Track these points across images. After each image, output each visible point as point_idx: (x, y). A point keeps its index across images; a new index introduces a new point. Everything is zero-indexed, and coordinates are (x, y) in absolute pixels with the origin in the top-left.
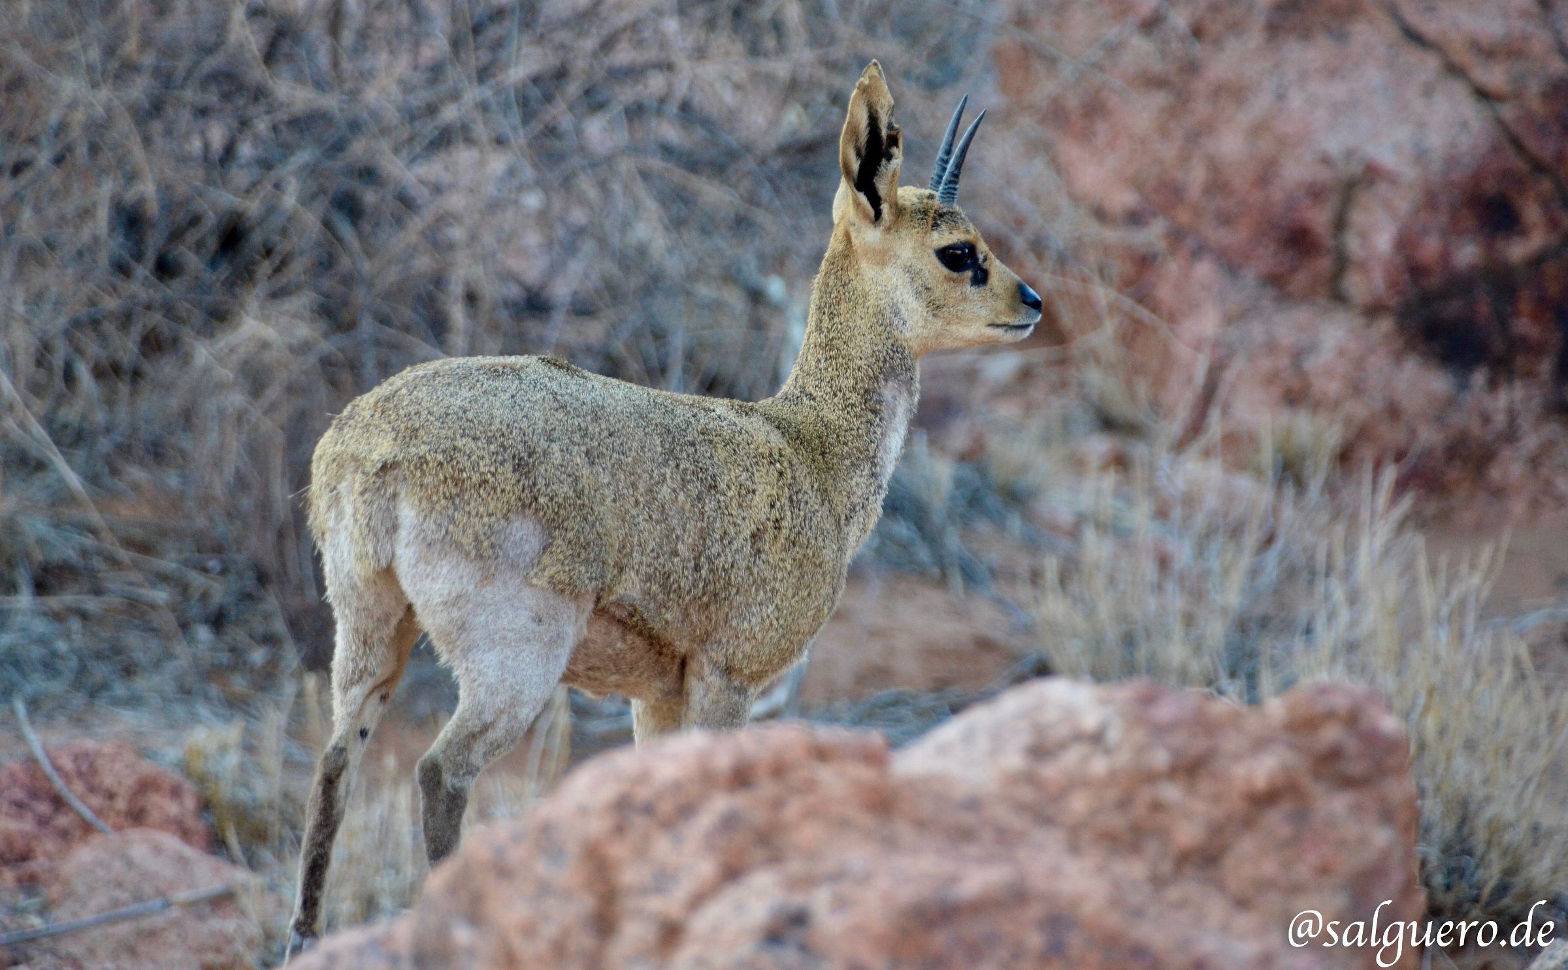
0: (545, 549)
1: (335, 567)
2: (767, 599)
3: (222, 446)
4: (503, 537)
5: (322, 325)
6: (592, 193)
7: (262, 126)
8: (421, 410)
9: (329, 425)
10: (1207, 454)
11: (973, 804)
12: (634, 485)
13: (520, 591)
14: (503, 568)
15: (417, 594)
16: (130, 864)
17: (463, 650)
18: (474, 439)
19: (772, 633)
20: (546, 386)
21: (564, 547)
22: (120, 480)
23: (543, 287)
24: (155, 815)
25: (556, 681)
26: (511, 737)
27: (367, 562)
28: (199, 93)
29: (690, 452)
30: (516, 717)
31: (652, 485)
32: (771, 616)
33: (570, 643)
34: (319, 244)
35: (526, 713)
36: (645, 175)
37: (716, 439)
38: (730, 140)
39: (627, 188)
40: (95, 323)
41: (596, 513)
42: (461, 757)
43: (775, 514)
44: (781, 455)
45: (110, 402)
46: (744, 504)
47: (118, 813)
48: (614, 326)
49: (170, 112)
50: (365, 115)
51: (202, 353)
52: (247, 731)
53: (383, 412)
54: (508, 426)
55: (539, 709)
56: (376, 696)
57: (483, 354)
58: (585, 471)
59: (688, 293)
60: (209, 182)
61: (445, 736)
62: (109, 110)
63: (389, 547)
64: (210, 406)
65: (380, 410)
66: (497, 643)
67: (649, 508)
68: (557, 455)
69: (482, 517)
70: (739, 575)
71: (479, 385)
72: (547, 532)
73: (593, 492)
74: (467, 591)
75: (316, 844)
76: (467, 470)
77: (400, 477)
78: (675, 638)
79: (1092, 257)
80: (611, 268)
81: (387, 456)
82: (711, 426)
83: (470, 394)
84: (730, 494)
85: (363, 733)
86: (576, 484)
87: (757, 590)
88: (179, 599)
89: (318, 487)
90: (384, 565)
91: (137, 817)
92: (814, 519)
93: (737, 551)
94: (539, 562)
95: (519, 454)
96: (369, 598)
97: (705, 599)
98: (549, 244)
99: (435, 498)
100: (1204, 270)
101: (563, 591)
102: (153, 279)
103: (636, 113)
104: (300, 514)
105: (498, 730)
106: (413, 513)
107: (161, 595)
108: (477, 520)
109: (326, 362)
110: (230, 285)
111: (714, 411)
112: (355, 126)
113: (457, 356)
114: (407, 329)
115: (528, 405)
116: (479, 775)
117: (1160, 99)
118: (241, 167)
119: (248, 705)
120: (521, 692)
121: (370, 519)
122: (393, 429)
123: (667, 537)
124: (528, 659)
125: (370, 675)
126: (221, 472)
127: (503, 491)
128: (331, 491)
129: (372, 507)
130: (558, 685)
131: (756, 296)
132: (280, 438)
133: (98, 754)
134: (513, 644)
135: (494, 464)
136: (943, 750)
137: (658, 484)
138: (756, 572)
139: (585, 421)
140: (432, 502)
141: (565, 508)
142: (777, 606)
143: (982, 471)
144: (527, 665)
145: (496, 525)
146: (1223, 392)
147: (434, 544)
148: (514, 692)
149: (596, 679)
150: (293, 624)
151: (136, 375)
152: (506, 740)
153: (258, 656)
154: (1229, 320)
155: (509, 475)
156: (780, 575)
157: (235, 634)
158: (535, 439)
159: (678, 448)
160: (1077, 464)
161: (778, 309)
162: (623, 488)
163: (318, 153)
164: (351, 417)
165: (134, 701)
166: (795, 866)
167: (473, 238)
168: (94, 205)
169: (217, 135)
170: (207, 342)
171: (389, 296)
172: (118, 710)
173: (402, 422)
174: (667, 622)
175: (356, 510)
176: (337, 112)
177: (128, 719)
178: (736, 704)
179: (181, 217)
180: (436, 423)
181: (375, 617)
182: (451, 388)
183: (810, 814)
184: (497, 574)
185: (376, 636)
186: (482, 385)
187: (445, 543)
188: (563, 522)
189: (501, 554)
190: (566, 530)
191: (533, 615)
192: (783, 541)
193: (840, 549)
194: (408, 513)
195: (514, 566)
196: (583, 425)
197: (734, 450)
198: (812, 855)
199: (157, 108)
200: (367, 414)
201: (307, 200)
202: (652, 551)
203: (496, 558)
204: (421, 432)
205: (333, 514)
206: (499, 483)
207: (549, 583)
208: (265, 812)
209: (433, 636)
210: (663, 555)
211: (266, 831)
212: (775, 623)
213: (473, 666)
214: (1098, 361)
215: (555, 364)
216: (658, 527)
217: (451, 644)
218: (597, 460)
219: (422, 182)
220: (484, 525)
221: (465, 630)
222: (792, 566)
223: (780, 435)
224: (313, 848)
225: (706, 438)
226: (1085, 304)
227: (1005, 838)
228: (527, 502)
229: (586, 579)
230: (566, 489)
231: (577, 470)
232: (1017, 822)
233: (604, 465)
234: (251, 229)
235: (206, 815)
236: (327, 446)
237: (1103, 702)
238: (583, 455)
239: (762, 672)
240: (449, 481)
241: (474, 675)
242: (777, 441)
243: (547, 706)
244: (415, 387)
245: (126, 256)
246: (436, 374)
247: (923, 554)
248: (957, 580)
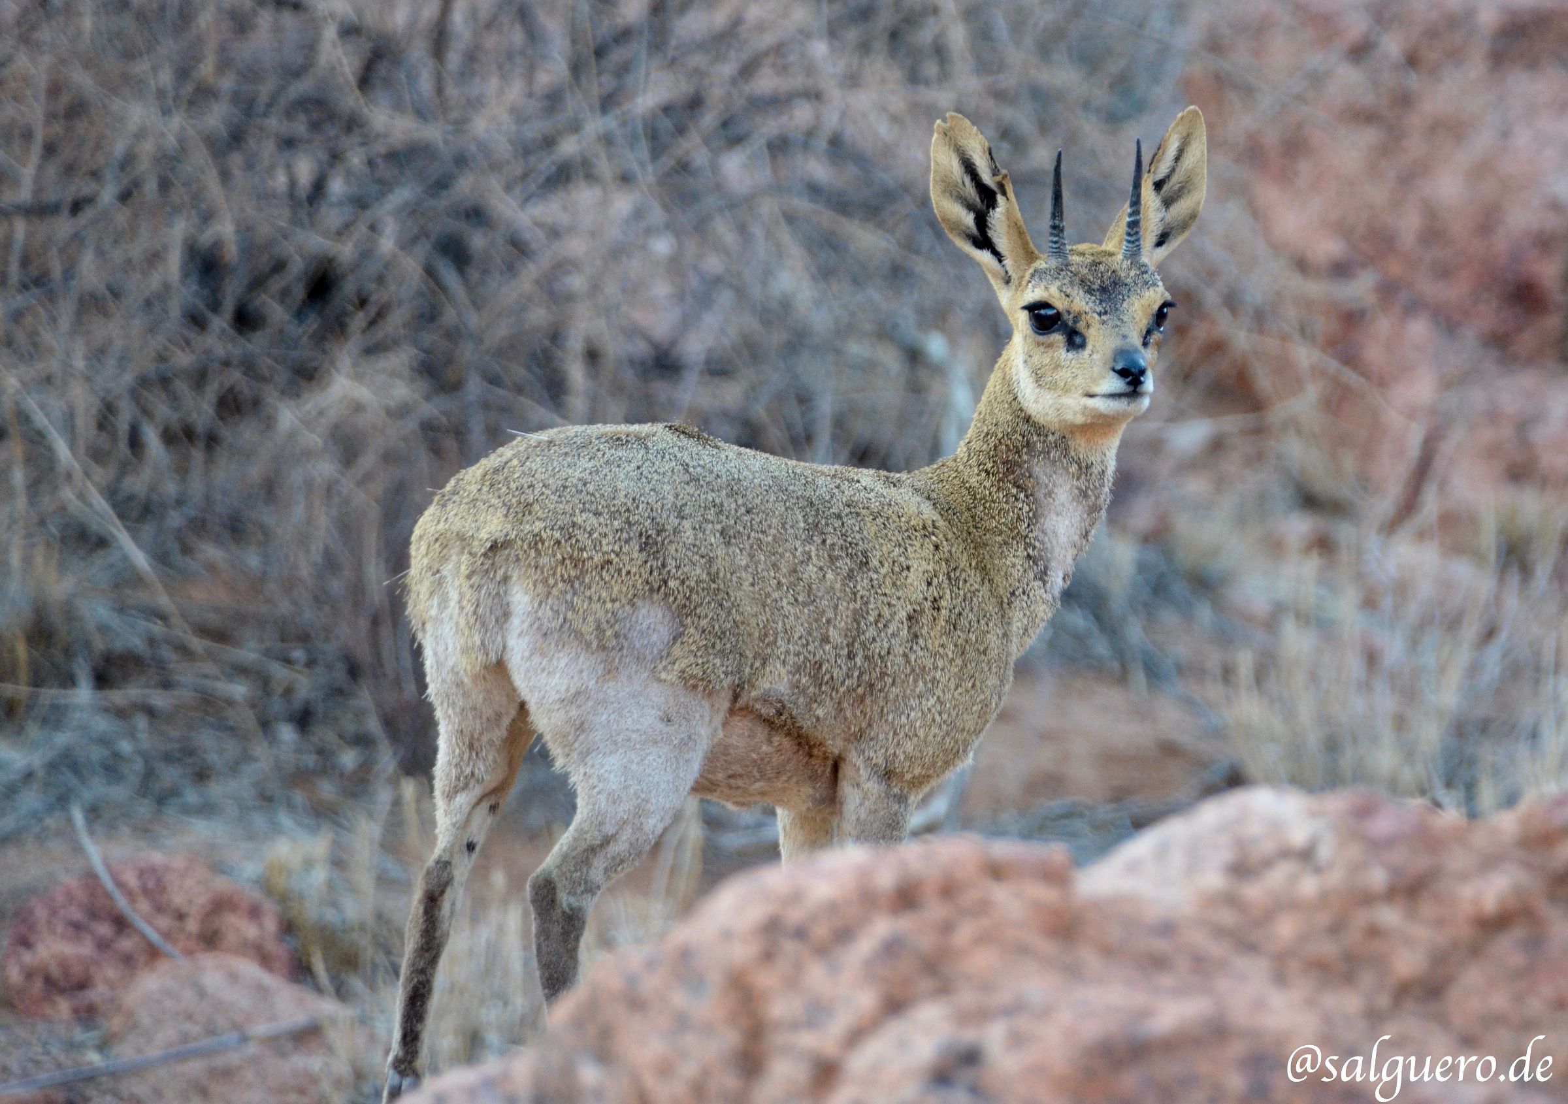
0: (675, 639)
1: (437, 662)
2: (926, 692)
3: (309, 521)
4: (628, 625)
5: (423, 385)
6: (730, 238)
7: (356, 159)
8: (535, 482)
9: (431, 502)
10: (1421, 536)
11: (1167, 929)
12: (775, 566)
13: (647, 686)
14: (628, 660)
15: (531, 691)
16: (202, 993)
17: (581, 753)
18: (595, 514)
19: (934, 730)
20: (676, 456)
21: (697, 637)
22: (192, 559)
23: (673, 343)
24: (231, 938)
25: (687, 789)
26: (635, 850)
27: (474, 656)
28: (285, 122)
29: (836, 525)
30: (641, 829)
31: (796, 564)
32: (933, 710)
33: (703, 746)
34: (420, 294)
35: (653, 825)
36: (790, 218)
37: (864, 512)
38: (886, 178)
39: (769, 235)
40: (165, 382)
41: (733, 599)
42: (579, 874)
43: (933, 592)
44: (935, 527)
45: (182, 471)
46: (898, 583)
47: (189, 936)
48: (753, 389)
49: (252, 143)
50: (473, 148)
51: (287, 416)
52: (336, 844)
53: (492, 485)
54: (634, 499)
55: (668, 821)
56: (485, 806)
57: (605, 423)
58: (720, 552)
59: (838, 352)
60: (295, 221)
61: (560, 849)
62: (182, 140)
63: (499, 638)
64: (295, 476)
65: (488, 483)
66: (619, 745)
67: (794, 590)
68: (688, 533)
69: (604, 602)
70: (896, 662)
71: (600, 454)
72: (677, 620)
73: (729, 575)
74: (587, 687)
75: (417, 970)
76: (588, 549)
77: (512, 558)
78: (827, 737)
79: (1291, 313)
80: (750, 322)
81: (497, 535)
82: (856, 499)
83: (590, 465)
84: (883, 571)
85: (471, 847)
86: (710, 566)
87: (915, 681)
88: (260, 693)
89: (418, 571)
90: (494, 660)
91: (210, 940)
92: (975, 599)
93: (893, 635)
94: (668, 654)
95: (647, 531)
96: (478, 698)
97: (860, 691)
98: (680, 296)
99: (551, 581)
100: (1419, 329)
101: (695, 687)
102: (231, 332)
103: (779, 147)
104: (396, 602)
105: (620, 843)
106: (527, 599)
107: (239, 690)
108: (599, 605)
109: (428, 428)
110: (320, 339)
111: (858, 481)
112: (461, 161)
113: (574, 423)
114: (519, 390)
115: (656, 477)
116: (599, 893)
117: (1370, 136)
118: (332, 205)
119: (336, 813)
120: (647, 801)
121: (477, 606)
122: (504, 504)
123: (816, 620)
124: (655, 764)
125: (478, 781)
126: (308, 551)
127: (628, 573)
128: (434, 574)
129: (479, 592)
130: (689, 794)
131: (914, 356)
132: (374, 513)
133: (167, 869)
134: (638, 746)
135: (618, 543)
136: (1133, 868)
137: (802, 562)
138: (913, 660)
139: (719, 497)
140: (548, 586)
141: (697, 593)
142: (938, 698)
143: (1168, 555)
144: (654, 770)
145: (620, 612)
146: (1439, 463)
147: (551, 633)
148: (639, 801)
149: (738, 788)
150: (389, 723)
151: (212, 441)
152: (630, 855)
153: (349, 759)
154: (1447, 384)
155: (635, 555)
156: (940, 664)
157: (325, 734)
158: (665, 516)
159: (823, 522)
160: (1275, 547)
161: (938, 370)
162: (763, 570)
163: (419, 190)
164: (455, 492)
165: (207, 810)
166: (967, 998)
167: (595, 287)
168: (165, 248)
169: (305, 169)
170: (293, 403)
171: (500, 353)
172: (191, 820)
173: (513, 496)
174: (818, 719)
175: (462, 595)
176: (441, 145)
177: (201, 830)
178: (896, 814)
179: (264, 263)
180: (552, 497)
181: (484, 718)
182: (569, 459)
183: (983, 939)
184: (621, 668)
185: (485, 739)
186: (604, 455)
187: (563, 632)
188: (695, 608)
189: (626, 644)
190: (699, 617)
191: (661, 713)
192: (943, 624)
193: (1005, 635)
194: (521, 598)
195: (639, 659)
196: (718, 501)
197: (884, 524)
198: (986, 986)
199: (236, 138)
200: (474, 488)
201: (407, 244)
202: (800, 638)
203: (621, 649)
204: (536, 507)
205: (435, 601)
206: (624, 565)
207: (680, 677)
208: (355, 935)
209: (547, 737)
210: (813, 642)
211: (356, 956)
212: (938, 718)
213: (592, 771)
214: (1299, 431)
215: (683, 432)
216: (806, 611)
217: (568, 747)
218: (733, 541)
219: (538, 224)
220: (607, 612)
221: (583, 731)
222: (953, 652)
223: (932, 507)
224: (413, 975)
225: (853, 510)
226: (1283, 367)
227: (1202, 965)
228: (656, 586)
229: (721, 673)
230: (698, 571)
231: (711, 550)
232: (1216, 949)
233: (741, 546)
234: (344, 276)
235: (288, 938)
236: (428, 525)
237: (1313, 814)
238: (718, 535)
239: (924, 777)
240: (568, 562)
241: (593, 781)
242: (929, 513)
243: (678, 816)
244: (528, 458)
245: (201, 306)
246: (551, 443)
247: (1101, 647)
248: (1139, 677)
